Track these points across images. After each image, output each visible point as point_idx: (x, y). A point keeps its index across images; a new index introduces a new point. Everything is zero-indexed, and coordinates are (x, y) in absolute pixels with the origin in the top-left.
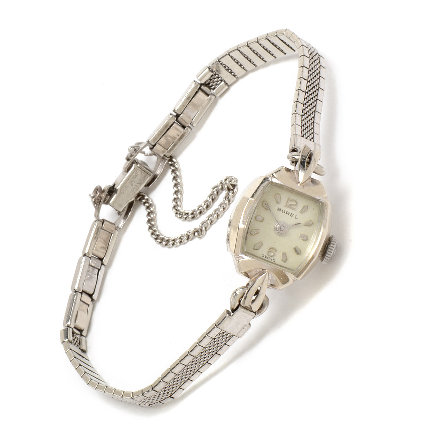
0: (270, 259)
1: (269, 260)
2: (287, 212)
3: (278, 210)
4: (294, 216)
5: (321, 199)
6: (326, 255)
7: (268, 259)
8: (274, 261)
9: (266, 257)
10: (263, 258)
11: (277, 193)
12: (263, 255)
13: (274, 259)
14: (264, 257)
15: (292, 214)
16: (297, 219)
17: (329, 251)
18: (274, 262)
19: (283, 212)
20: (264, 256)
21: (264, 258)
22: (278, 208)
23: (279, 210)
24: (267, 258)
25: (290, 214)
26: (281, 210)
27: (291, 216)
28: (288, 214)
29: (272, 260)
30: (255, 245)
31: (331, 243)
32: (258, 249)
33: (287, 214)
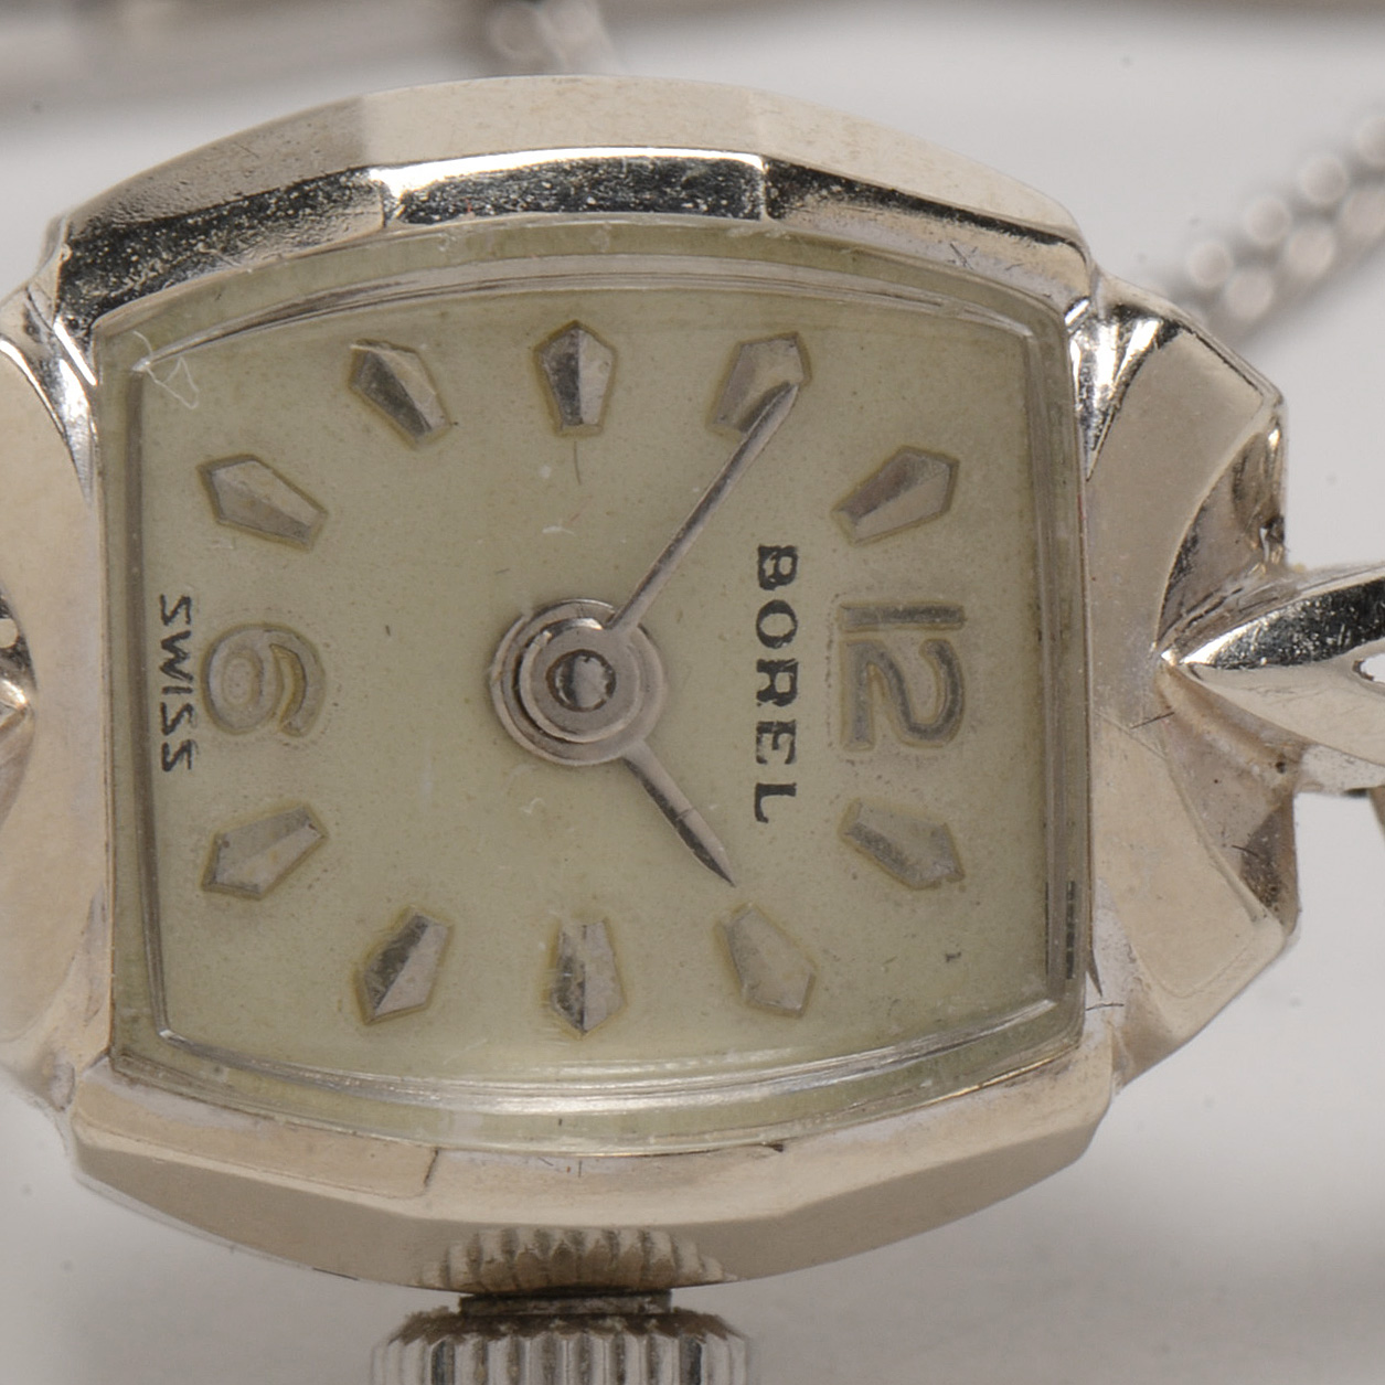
0: (175, 703)
1: (156, 698)
2: (791, 667)
3: (764, 552)
4: (776, 773)
5: (1111, 991)
6: (496, 1335)
7: (158, 680)
8: (167, 767)
9: (168, 644)
10: (153, 613)
11: (953, 466)
12: (186, 601)
13: (186, 748)
14: (167, 620)
15: (784, 738)
16: (760, 816)
17: (550, 1350)
18: (157, 761)
19: (777, 625)
20: (178, 626)
21: (158, 632)
22: (790, 552)
23: (776, 563)
24: (169, 668)
25: (772, 713)
26: (780, 593)
27: (767, 738)
28: (764, 695)
29: (168, 729)
30: (252, 458)
31: (660, 1339)
32: (218, 512)
33: (763, 680)
